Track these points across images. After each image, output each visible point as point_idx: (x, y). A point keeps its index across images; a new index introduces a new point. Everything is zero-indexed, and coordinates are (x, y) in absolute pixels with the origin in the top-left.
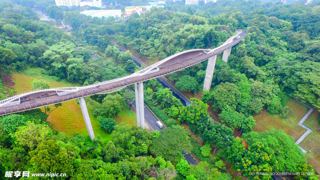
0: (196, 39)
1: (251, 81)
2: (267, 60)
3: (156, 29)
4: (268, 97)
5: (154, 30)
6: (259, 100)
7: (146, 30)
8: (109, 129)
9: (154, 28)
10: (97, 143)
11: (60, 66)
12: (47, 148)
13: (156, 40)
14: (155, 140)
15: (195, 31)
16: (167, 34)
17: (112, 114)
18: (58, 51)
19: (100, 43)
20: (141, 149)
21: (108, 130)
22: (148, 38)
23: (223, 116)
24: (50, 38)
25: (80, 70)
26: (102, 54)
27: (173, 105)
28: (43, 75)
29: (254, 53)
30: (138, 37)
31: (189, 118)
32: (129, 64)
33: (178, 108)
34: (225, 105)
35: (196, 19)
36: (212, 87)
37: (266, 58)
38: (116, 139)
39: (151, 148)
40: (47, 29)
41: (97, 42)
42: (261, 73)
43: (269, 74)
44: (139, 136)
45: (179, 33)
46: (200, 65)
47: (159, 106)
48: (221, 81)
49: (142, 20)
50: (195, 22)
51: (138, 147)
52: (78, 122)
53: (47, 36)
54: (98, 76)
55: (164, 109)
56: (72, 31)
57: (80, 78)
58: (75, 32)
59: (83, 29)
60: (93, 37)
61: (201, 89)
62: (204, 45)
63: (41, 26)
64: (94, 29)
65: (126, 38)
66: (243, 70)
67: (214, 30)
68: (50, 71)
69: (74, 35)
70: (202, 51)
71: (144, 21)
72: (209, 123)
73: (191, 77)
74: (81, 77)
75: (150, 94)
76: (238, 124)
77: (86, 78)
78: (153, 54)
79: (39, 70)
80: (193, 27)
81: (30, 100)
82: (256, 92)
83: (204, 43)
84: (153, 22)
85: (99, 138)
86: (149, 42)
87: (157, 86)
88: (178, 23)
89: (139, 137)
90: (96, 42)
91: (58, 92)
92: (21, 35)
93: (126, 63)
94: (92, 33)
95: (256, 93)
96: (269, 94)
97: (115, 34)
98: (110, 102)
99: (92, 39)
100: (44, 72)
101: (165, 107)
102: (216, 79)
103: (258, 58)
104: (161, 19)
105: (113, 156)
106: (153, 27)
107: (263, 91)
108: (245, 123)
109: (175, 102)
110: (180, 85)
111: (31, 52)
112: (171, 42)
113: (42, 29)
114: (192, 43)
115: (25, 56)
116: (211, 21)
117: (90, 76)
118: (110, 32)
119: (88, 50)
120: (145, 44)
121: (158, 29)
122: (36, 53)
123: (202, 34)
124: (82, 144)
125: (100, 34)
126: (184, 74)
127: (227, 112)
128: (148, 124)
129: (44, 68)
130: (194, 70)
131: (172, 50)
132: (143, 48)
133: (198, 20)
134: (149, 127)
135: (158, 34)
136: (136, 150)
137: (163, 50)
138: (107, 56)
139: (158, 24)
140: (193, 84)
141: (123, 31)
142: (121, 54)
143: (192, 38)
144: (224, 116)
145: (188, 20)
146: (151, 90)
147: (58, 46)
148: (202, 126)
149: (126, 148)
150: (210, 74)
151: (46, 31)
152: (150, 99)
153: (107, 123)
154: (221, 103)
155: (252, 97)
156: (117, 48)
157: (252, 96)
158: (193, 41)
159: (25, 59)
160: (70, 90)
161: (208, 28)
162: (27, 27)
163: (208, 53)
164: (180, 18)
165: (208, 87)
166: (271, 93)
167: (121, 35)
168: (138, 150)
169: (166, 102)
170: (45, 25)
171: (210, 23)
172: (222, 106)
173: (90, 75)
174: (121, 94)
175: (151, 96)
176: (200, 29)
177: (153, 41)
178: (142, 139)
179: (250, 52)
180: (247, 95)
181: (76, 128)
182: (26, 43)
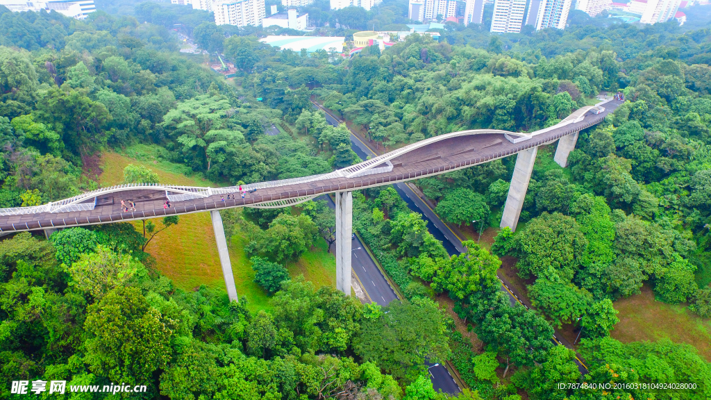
0: (496, 108)
1: (617, 216)
2: (667, 168)
3: (411, 82)
4: (658, 259)
5: (406, 83)
6: (634, 263)
7: (388, 81)
8: (271, 286)
9: (406, 80)
10: (238, 312)
11: (192, 143)
12: (121, 303)
13: (408, 105)
14: (369, 324)
15: (494, 90)
16: (434, 94)
17: (284, 255)
18: (193, 112)
19: (289, 104)
20: (332, 340)
21: (269, 289)
22: (391, 100)
23: (537, 290)
24: (186, 87)
25: (233, 155)
26: (290, 127)
27: (424, 251)
28: (160, 159)
29: (634, 148)
30: (369, 96)
31: (454, 284)
32: (342, 153)
33: (434, 261)
34: (544, 265)
35: (503, 64)
36: (522, 221)
37: (665, 164)
38: (279, 310)
39: (355, 340)
40: (186, 70)
41: (283, 102)
42: (647, 199)
43: (668, 204)
44: (332, 311)
45: (460, 93)
46: (498, 168)
47: (393, 252)
48: (544, 209)
49: (383, 61)
50: (500, 71)
51: (327, 334)
52: (210, 263)
53: (181, 83)
54: (269, 172)
55: (403, 258)
56: (237, 76)
57: (232, 172)
58: (243, 78)
59: (259, 72)
60: (277, 91)
61: (494, 223)
62: (513, 122)
63: (175, 62)
64: (280, 74)
65: (345, 97)
66: (600, 188)
67: (540, 89)
68: (175, 154)
69: (240, 85)
70: (502, 135)
71: (386, 63)
72: (499, 302)
73: (474, 194)
74: (235, 171)
75: (377, 223)
76: (571, 315)
77: (244, 174)
78: (396, 136)
79: (154, 149)
80: (492, 81)
81: (113, 203)
82: (628, 242)
83: (515, 119)
84: (406, 65)
85: (243, 301)
86: (392, 109)
87: (397, 206)
88: (461, 72)
89: (333, 313)
90: (281, 101)
91: (170, 193)
92: (132, 78)
93: (336, 149)
94: (274, 82)
95: (627, 244)
96: (661, 253)
97: (322, 87)
98: (284, 229)
99: (273, 95)
100: (162, 154)
101: (406, 255)
102: (534, 204)
103: (645, 161)
104: (426, 60)
105: (265, 345)
106: (405, 76)
107: (646, 241)
108: (591, 315)
109: (430, 246)
110: (446, 210)
111: (144, 113)
112: (440, 111)
113: (174, 69)
114: (487, 117)
115: (130, 120)
116: (537, 71)
117: (252, 171)
118: (313, 83)
119: (260, 116)
120: (383, 111)
121: (416, 81)
122: (154, 114)
123: (510, 99)
124: (207, 308)
125: (291, 86)
126: (459, 186)
127: (548, 284)
128: (362, 287)
129: (165, 147)
130: (484, 178)
131: (441, 129)
132: (377, 121)
133: (506, 67)
134: (365, 294)
135: (414, 93)
136: (320, 340)
137: (420, 128)
138: (300, 134)
139: (417, 72)
140: (477, 209)
141: (340, 82)
142: (326, 131)
143: (486, 106)
144: (541, 292)
145: (484, 65)
146: (381, 214)
147: (195, 103)
148: (481, 308)
149: (299, 332)
150: (518, 191)
151: (183, 71)
152: (376, 233)
153: (269, 272)
154: (535, 260)
155: (617, 255)
156: (323, 116)
157: (616, 252)
158: (489, 114)
159: (130, 125)
160: (194, 193)
161: (526, 84)
162: (148, 63)
163: (516, 141)
164: (468, 61)
165: (513, 220)
166: (668, 250)
167: (335, 89)
168: (326, 341)
169: (411, 245)
170: (183, 62)
171: (534, 75)
172: (539, 267)
173: (253, 168)
174: (313, 215)
175: (379, 227)
176: (507, 87)
177: (402, 108)
178: (337, 317)
179: (625, 146)
180: (602, 246)
181: (206, 274)
182: (139, 94)
